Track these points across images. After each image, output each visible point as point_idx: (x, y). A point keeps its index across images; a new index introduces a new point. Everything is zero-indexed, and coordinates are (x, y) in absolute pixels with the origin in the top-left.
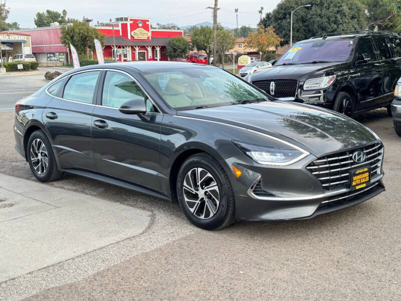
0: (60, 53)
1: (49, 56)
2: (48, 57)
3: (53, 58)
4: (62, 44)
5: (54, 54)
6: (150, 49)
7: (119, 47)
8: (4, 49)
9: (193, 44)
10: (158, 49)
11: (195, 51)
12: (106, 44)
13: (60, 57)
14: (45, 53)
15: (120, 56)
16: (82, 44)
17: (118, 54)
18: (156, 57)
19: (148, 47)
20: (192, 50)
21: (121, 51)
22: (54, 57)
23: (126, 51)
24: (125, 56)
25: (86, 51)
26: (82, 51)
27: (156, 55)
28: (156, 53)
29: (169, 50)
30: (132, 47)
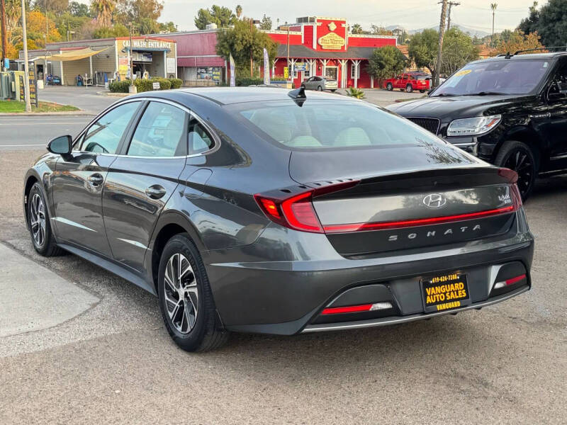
0: (214, 68)
1: (199, 71)
2: (198, 74)
3: (205, 75)
4: (217, 54)
5: (206, 69)
6: (344, 64)
7: (299, 61)
8: (140, 60)
9: (411, 56)
10: (356, 64)
11: (414, 68)
12: (279, 55)
13: (214, 73)
14: (194, 67)
15: (300, 73)
16: (244, 56)
17: (296, 70)
18: (353, 75)
19: (341, 60)
20: (409, 67)
21: (300, 65)
22: (207, 73)
23: (309, 66)
24: (307, 73)
25: (250, 65)
26: (244, 65)
27: (353, 73)
28: (353, 70)
29: (372, 67)
30: (318, 60)
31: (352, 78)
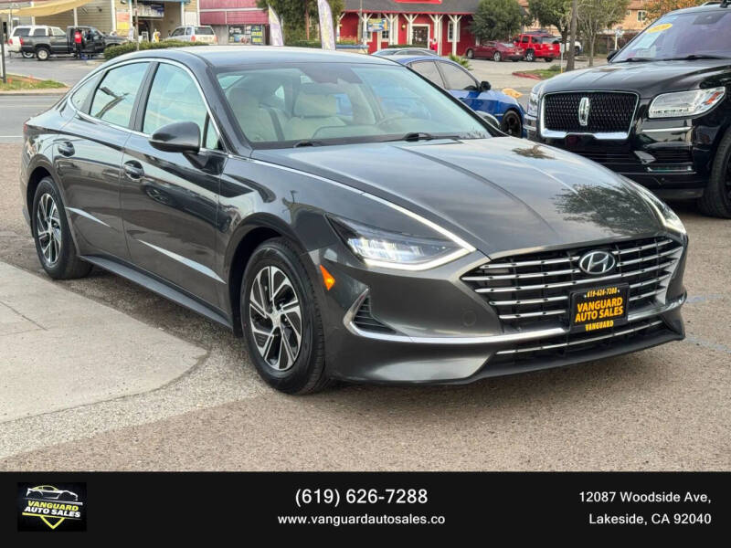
0: (253, 26)
1: (231, 31)
2: (231, 35)
3: (240, 37)
4: (259, 6)
5: (242, 27)
6: (437, 21)
7: (375, 16)
8: (147, 15)
9: (532, 10)
10: (455, 21)
11: (536, 26)
12: (346, 9)
13: (254, 34)
14: (225, 26)
15: (375, 34)
16: (297, 9)
17: (371, 30)
18: (451, 37)
19: (433, 15)
20: (529, 24)
21: (376, 24)
22: (243, 33)
23: (388, 23)
24: (386, 35)
25: (304, 23)
26: (297, 22)
27: (451, 33)
28: (451, 29)
29: (478, 24)
30: (401, 16)
31: (449, 41)
